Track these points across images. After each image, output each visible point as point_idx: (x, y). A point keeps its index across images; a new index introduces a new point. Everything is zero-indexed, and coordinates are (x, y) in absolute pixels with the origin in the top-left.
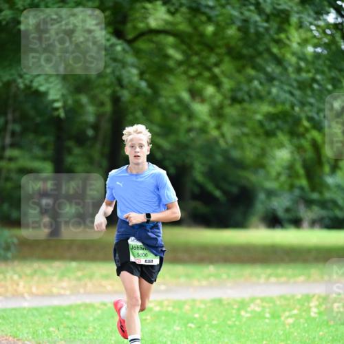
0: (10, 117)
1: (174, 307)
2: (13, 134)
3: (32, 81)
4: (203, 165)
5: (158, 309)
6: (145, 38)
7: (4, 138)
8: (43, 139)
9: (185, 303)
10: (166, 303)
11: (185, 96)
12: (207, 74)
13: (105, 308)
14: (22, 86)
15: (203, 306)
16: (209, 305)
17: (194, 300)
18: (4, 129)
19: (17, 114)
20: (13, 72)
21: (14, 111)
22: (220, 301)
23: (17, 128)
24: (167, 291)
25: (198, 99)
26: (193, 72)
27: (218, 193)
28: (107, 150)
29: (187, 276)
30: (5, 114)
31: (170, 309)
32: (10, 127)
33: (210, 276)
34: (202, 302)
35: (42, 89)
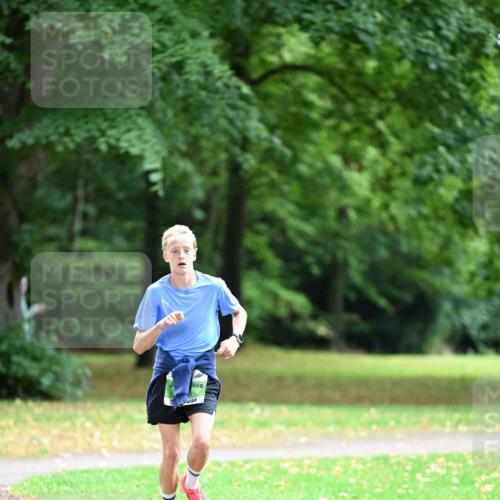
0: (81, 192)
1: (319, 469)
2: (85, 217)
3: (118, 140)
4: (361, 261)
5: (295, 470)
6: (277, 77)
7: (72, 224)
8: (129, 225)
9: (335, 462)
10: (307, 462)
11: (336, 161)
12: (367, 130)
13: (220, 469)
14: (103, 147)
15: (361, 467)
16: (369, 465)
17: (347, 458)
18: (72, 209)
19: (91, 188)
20: (91, 126)
21: (86, 184)
22: (386, 460)
23: (91, 209)
24: (308, 445)
25: (354, 165)
26: (346, 127)
27: (382, 302)
28: (221, 240)
29: (339, 423)
30: (74, 188)
31: (313, 471)
32: (81, 207)
33: (372, 422)
34: (359, 460)
35: (134, 151)
